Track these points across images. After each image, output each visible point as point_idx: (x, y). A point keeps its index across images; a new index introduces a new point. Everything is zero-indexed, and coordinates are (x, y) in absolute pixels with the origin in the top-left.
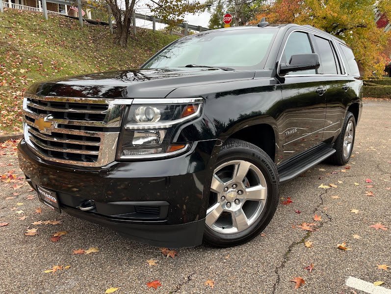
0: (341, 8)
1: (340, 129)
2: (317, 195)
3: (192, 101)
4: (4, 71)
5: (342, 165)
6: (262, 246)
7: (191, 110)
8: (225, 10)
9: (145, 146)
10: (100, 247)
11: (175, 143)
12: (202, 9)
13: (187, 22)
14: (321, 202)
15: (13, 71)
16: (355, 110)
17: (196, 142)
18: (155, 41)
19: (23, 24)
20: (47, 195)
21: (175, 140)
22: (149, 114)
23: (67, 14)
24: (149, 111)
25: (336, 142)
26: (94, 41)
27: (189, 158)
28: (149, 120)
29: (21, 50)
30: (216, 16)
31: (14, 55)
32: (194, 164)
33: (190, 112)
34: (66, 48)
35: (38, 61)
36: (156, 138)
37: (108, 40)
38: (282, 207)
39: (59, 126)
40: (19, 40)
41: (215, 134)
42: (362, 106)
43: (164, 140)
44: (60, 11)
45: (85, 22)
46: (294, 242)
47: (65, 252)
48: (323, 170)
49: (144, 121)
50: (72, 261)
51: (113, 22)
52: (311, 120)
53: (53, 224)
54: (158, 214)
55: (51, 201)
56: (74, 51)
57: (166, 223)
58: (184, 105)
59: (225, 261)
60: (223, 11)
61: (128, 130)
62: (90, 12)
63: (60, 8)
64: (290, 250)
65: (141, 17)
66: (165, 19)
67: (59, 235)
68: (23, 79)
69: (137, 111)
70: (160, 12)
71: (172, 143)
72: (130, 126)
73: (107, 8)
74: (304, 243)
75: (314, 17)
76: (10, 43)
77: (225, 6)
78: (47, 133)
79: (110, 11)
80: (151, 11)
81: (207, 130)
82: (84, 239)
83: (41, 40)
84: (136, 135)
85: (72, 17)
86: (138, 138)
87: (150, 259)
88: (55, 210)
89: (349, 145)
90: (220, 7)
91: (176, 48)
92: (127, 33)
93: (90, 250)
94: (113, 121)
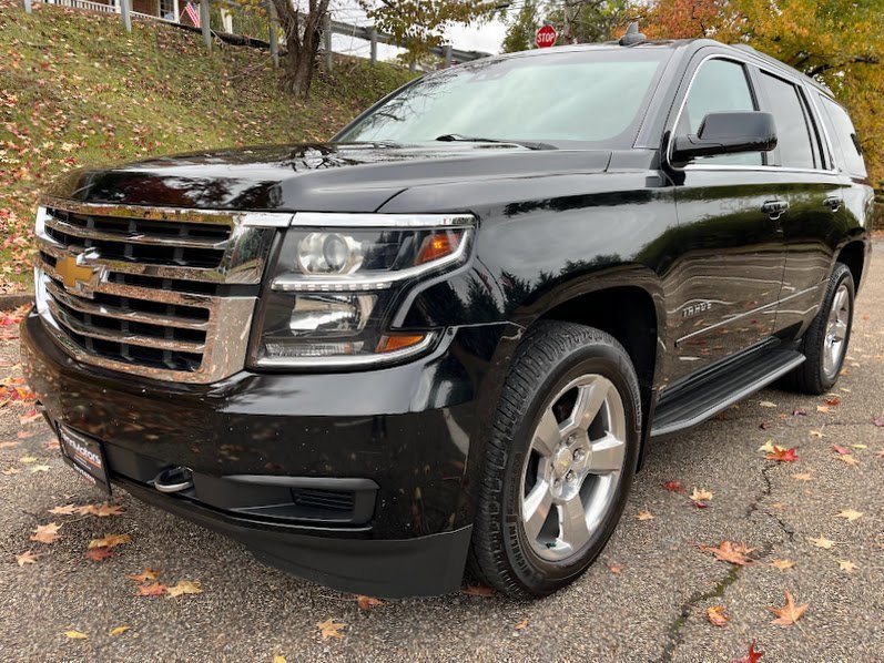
0: (818, 16)
1: (818, 307)
2: (755, 468)
3: (448, 223)
4: (26, 146)
5: (817, 394)
6: (613, 600)
7: (443, 244)
8: (541, 17)
9: (322, 336)
10: (206, 580)
11: (398, 330)
12: (488, 14)
13: (450, 44)
14: (765, 489)
15: (46, 145)
16: (854, 258)
17: (455, 329)
18: (375, 86)
19: (74, 40)
20: (78, 448)
21: (398, 322)
22: (332, 253)
23: (177, 20)
24: (333, 246)
25: (807, 337)
26: (235, 83)
27: (433, 370)
28: (332, 269)
29: (66, 98)
30: (520, 32)
31: (51, 110)
32: (447, 386)
33: (439, 251)
34: (170, 98)
35: (104, 126)
36: (350, 315)
37: (266, 81)
38: (667, 498)
39: (113, 277)
40: (62, 76)
41: (502, 311)
42: (870, 250)
43: (370, 322)
44: (162, 15)
45: (216, 38)
46: (696, 593)
47: (120, 589)
48: (769, 404)
49: (321, 270)
50: (134, 615)
51: (281, 41)
52: (738, 282)
53: (101, 514)
54: (349, 511)
55: (88, 463)
56: (187, 105)
57: (368, 535)
58: (425, 232)
59: (516, 634)
60: (535, 19)
61: (279, 291)
62: (229, 18)
63: (162, 7)
64: (685, 615)
65: (346, 29)
66: (398, 35)
67: (110, 543)
68: (67, 164)
69: (303, 245)
70: (389, 18)
71: (389, 330)
72: (284, 283)
73: (267, 8)
74: (722, 595)
75: (753, 36)
76: (42, 82)
77: (540, 9)
78: (82, 294)
79: (274, 14)
80: (368, 16)
81: (482, 301)
82: (168, 557)
83: (114, 79)
84: (300, 305)
85: (186, 28)
86: (304, 314)
87: (324, 620)
88: (97, 484)
89: (838, 346)
90: (529, 10)
91: (418, 99)
92: (310, 66)
93: (179, 587)
94: (244, 266)
